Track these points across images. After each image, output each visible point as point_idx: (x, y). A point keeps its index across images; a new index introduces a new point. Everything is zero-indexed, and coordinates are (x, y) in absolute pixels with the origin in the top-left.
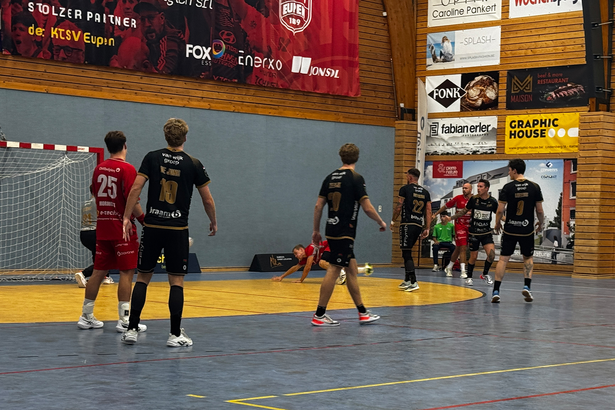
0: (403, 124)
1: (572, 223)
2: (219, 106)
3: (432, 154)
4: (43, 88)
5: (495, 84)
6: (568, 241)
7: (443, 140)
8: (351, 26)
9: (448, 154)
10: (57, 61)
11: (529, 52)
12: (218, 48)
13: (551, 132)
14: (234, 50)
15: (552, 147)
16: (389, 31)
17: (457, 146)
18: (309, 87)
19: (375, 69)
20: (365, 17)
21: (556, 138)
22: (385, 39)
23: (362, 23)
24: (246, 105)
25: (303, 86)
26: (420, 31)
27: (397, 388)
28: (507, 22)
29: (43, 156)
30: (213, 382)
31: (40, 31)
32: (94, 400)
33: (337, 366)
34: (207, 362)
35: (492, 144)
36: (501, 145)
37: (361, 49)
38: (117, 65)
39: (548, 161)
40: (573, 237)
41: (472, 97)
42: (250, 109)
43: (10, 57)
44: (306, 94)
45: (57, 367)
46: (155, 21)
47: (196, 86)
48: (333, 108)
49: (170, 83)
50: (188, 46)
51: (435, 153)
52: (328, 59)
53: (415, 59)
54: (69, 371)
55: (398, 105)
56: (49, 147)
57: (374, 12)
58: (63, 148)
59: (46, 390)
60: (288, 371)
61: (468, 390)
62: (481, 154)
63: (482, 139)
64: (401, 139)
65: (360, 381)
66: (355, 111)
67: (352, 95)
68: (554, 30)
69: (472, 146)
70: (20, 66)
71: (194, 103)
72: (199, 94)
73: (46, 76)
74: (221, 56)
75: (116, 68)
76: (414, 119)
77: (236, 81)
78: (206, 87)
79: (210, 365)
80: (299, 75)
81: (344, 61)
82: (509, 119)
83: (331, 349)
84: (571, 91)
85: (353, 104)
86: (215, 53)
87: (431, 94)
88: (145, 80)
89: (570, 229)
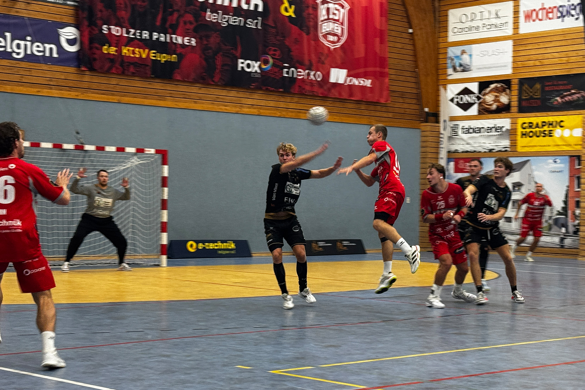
0: (428, 126)
1: (578, 212)
2: (267, 112)
3: (454, 152)
4: (116, 98)
5: (508, 91)
6: (574, 228)
7: (462, 139)
8: (382, 42)
9: (467, 152)
10: (127, 75)
11: (537, 63)
12: (266, 62)
13: (558, 132)
14: (279, 63)
15: (558, 145)
16: (414, 45)
17: (475, 145)
18: (345, 95)
19: (402, 78)
20: (393, 33)
21: (562, 138)
22: (411, 53)
23: (391, 39)
24: (290, 111)
25: (340, 94)
26: (442, 45)
27: (417, 360)
28: (518, 37)
29: (115, 158)
30: (258, 355)
31: (113, 50)
32: (156, 371)
33: (367, 340)
34: (255, 337)
35: (506, 143)
36: (514, 144)
37: (390, 61)
38: (179, 78)
39: (556, 157)
40: (579, 225)
41: (488, 102)
42: (293, 114)
43: (88, 73)
44: (343, 100)
45: (125, 341)
46: (212, 40)
47: (247, 95)
48: (366, 113)
49: (224, 93)
50: (241, 61)
51: (456, 152)
52: (362, 70)
53: (437, 69)
54: (136, 345)
55: (423, 109)
56: (121, 150)
57: (401, 29)
58: (132, 150)
59: (115, 362)
60: (323, 344)
61: (481, 362)
62: (497, 152)
63: (498, 139)
64: (425, 139)
65: (386, 354)
66: (385, 115)
67: (382, 101)
68: (558, 44)
69: (488, 145)
70: (96, 79)
71: (246, 110)
72: (250, 102)
73: (118, 88)
74: (268, 69)
75: (178, 81)
76: (438, 122)
77: (281, 90)
78: (256, 96)
79: (257, 340)
80: (336, 85)
81: (375, 72)
82: (520, 121)
83: (362, 325)
84: (575, 97)
85: (384, 109)
86: (264, 67)
87: (452, 100)
88: (203, 91)
89: (575, 217)
